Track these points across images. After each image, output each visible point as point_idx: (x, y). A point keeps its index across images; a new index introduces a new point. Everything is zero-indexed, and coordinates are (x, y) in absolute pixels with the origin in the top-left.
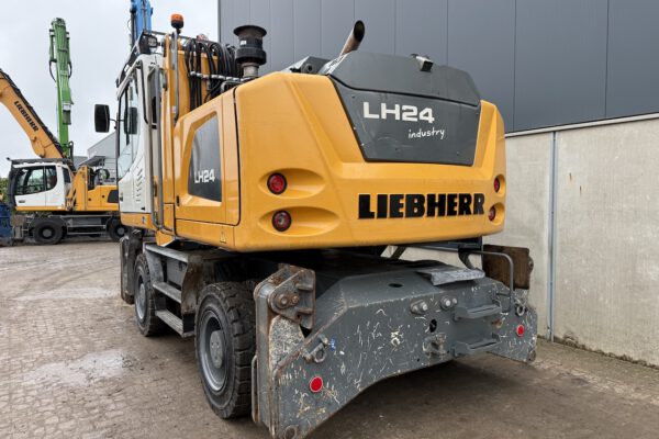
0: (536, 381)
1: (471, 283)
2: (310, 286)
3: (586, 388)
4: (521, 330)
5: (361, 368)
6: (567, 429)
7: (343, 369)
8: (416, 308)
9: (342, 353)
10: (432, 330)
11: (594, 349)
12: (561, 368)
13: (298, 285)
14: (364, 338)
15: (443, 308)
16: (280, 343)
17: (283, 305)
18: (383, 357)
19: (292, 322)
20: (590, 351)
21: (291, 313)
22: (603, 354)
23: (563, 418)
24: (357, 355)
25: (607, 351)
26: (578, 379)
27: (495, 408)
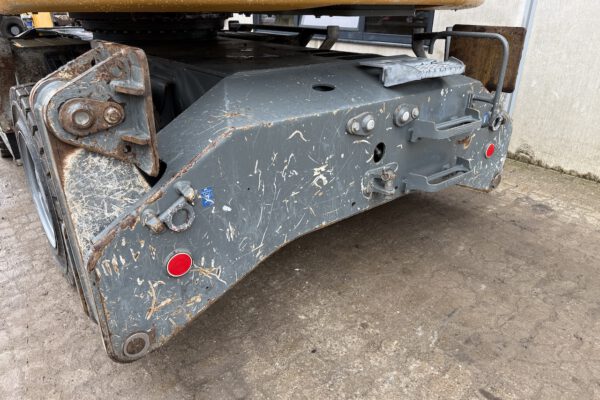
0: (491, 209)
1: (436, 83)
2: (140, 85)
3: (552, 217)
4: (491, 151)
5: (263, 228)
6: (543, 282)
7: (231, 232)
8: (356, 126)
9: (226, 208)
10: (377, 158)
11: (551, 165)
12: (517, 190)
13: (114, 83)
14: (267, 179)
15: (397, 124)
16: (93, 201)
17: (80, 128)
18: (299, 206)
19: (117, 161)
20: (547, 168)
21: (109, 143)
22: (562, 171)
23: (534, 263)
24: (255, 208)
25: (567, 168)
26: (540, 206)
27: (445, 251)
